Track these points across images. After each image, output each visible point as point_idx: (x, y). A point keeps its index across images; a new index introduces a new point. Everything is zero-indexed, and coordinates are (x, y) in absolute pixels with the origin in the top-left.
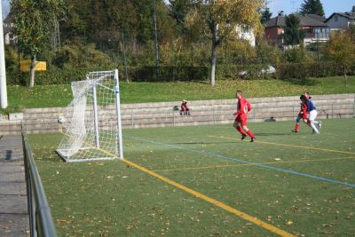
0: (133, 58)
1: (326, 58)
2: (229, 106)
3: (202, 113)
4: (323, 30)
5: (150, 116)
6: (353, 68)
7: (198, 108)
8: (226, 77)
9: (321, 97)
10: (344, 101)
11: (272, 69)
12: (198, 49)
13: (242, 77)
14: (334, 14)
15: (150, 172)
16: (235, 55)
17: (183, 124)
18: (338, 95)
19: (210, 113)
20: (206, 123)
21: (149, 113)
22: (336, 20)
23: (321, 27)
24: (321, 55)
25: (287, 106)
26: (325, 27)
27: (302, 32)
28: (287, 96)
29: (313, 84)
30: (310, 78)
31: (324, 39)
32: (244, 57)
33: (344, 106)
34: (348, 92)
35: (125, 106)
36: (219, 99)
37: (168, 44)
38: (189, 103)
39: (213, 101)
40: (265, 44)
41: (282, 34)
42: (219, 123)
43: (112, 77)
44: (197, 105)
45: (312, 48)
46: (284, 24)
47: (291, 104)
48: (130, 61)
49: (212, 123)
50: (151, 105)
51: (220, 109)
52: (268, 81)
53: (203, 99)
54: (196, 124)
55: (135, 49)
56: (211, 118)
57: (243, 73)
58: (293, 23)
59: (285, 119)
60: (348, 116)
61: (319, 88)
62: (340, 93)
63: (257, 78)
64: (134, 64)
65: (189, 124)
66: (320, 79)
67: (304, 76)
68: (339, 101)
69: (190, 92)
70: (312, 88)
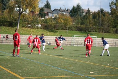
2: (24, 38)
8: (23, 26)
11: (40, 25)
13: (29, 27)
17: (6, 43)
22: (56, 11)
23: (51, 13)
28: (46, 35)
29: (56, 32)
30: (54, 30)
34: (68, 36)
41: (38, 14)
52: (38, 30)
57: (29, 26)
60: (68, 45)
65: (9, 44)
66: (57, 31)
67: (52, 29)
69: (9, 31)
70: (55, 34)
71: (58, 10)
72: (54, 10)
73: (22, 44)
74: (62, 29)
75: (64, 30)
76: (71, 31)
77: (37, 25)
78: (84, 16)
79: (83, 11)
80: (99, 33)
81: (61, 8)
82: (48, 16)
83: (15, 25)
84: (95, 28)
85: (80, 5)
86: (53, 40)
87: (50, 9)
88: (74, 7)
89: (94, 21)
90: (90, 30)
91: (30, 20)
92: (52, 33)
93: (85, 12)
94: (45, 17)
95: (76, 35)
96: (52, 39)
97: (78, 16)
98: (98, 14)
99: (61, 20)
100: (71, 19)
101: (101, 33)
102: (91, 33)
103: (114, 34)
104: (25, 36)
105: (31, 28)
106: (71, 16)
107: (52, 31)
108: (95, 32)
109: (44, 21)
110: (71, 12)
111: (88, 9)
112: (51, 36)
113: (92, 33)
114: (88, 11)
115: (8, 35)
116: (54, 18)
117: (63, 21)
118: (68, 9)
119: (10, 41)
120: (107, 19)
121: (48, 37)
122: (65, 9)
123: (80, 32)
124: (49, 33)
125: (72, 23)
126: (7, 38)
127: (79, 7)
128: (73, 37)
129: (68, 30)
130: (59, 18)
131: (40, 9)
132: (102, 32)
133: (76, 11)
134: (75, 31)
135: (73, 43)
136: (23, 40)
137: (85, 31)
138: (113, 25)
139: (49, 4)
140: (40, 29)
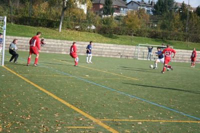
0: (16, 11)
1: (124, 25)
2: (67, 44)
3: (52, 46)
4: (125, 9)
5: (22, 44)
6: (137, 32)
7: (50, 43)
8: (68, 28)
9: (118, 46)
10: (130, 49)
12: (54, 11)
13: (77, 29)
14: (132, 1)
15: (17, 75)
16: (75, 17)
18: (127, 46)
19: (56, 47)
20: (53, 52)
21: (22, 43)
22: (132, 5)
23: (124, 7)
24: (121, 23)
25: (99, 49)
26: (126, 8)
27: (113, 9)
28: (100, 43)
29: (116, 38)
30: (114, 35)
31: (124, 14)
32: (79, 19)
33: (130, 52)
34: (133, 45)
35: (9, 37)
36: (62, 39)
37: (38, 5)
38: (45, 40)
39: (59, 41)
40: (92, 13)
41: (102, 9)
42: (61, 53)
43: (3, 21)
44: (50, 42)
45: (118, 18)
46: (104, 3)
47: (101, 47)
48: (15, 12)
49: (56, 53)
50: (23, 38)
51: (62, 45)
52: (90, 33)
53: (54, 39)
54: (48, 52)
55: (18, 5)
56: (57, 50)
57: (78, 27)
58: (109, 3)
59: (97, 55)
60: (131, 58)
61: (117, 41)
62: (129, 45)
63: (84, 31)
64: (17, 14)
66: (119, 36)
67: (111, 33)
68: (127, 49)
69: (47, 34)
70: (114, 40)
73: (63, 53)
74: (126, 34)
75: (130, 35)
76: (140, 37)
77: (89, 27)
82: (119, 12)
83: (56, 25)
86: (108, 49)
92: (109, 40)
95: (145, 43)
101: (186, 42)
102: (171, 41)
104: (68, 41)
105: (79, 31)
107: (111, 37)
108: (178, 40)
109: (103, 21)
112: (107, 43)
118: (152, 2)
119: (45, 49)
121: (102, 44)
123: (154, 39)
124: (105, 39)
126: (43, 43)
129: (134, 35)
134: (146, 38)
136: (66, 48)
137: (162, 39)
140: (93, 34)
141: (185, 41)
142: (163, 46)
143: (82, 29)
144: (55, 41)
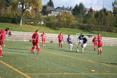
2: (27, 35)
3: (17, 36)
7: (15, 34)
8: (26, 23)
11: (43, 23)
13: (32, 24)
17: (9, 40)
19: (19, 36)
20: (18, 40)
25: (48, 37)
26: (55, 11)
28: (49, 33)
29: (58, 30)
39: (21, 32)
47: (50, 36)
49: (20, 40)
51: (23, 35)
52: (41, 27)
54: (14, 40)
56: (20, 38)
57: (32, 23)
65: (11, 40)
66: (60, 28)
67: (54, 27)
69: (12, 28)
70: (57, 31)
71: (60, 8)
72: (57, 8)
73: (24, 41)
74: (64, 27)
75: (67, 28)
76: (73, 29)
77: (39, 23)
78: (87, 15)
79: (85, 9)
80: (101, 32)
81: (64, 6)
82: (51, 14)
83: (18, 22)
84: (97, 27)
85: (82, 4)
86: (55, 38)
87: (53, 7)
88: (76, 5)
89: (97, 19)
90: (92, 29)
91: (32, 17)
92: (54, 31)
93: (88, 11)
94: (47, 15)
95: (78, 33)
96: (55, 36)
97: (80, 15)
98: (101, 13)
99: (63, 18)
100: (73, 18)
102: (93, 31)
103: (115, 33)
104: (27, 33)
105: (33, 25)
106: (74, 14)
107: (55, 29)
108: (97, 30)
109: (46, 18)
110: (74, 10)
111: (91, 8)
112: (54, 33)
113: (95, 31)
114: (91, 10)
115: (10, 31)
116: (57, 16)
117: (65, 19)
118: (71, 7)
119: (12, 38)
120: (110, 19)
121: (50, 34)
122: (68, 7)
123: (82, 30)
124: (51, 31)
125: (74, 21)
126: (10, 34)
127: (82, 6)
128: (75, 36)
129: (70, 28)
130: (61, 16)
131: (43, 7)
132: (104, 31)
133: (78, 10)
134: (77, 29)
135: (75, 41)
136: (26, 37)
137: (87, 30)
138: (115, 24)
139: (52, 2)
140: (43, 27)
141: (102, 31)
142: (90, 35)
143: (35, 24)
144: (19, 32)
